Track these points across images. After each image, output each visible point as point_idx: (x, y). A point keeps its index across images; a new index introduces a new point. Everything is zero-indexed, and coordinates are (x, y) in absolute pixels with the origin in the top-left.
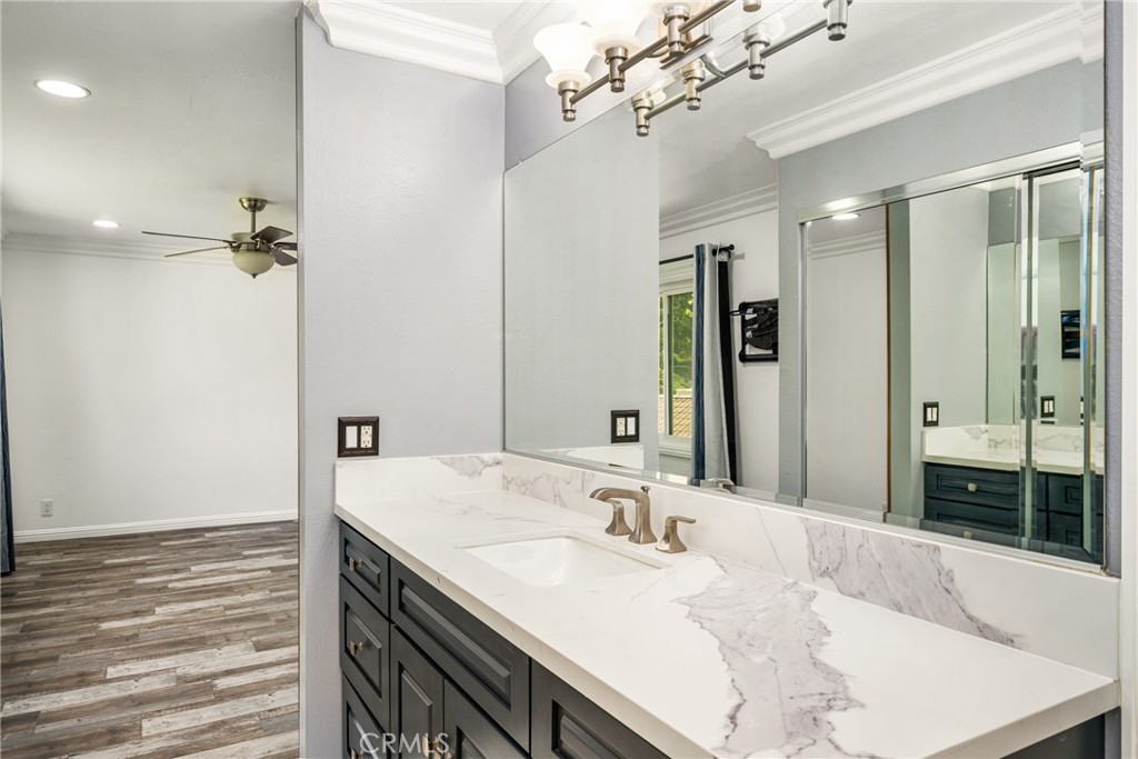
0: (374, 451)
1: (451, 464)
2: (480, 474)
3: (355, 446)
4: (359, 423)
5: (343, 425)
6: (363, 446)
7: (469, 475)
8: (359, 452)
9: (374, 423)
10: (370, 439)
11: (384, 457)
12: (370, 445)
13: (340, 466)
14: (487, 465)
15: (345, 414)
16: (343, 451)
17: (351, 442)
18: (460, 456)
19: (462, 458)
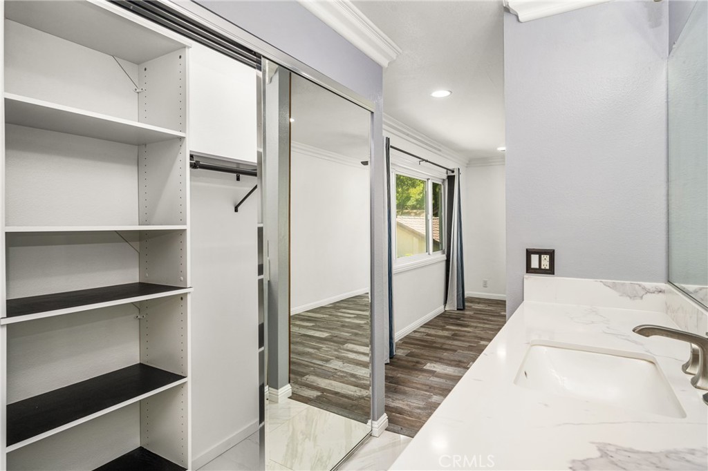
0: (551, 271)
1: (614, 287)
2: (642, 297)
3: (537, 267)
4: (540, 253)
5: (529, 253)
6: (543, 267)
7: (631, 298)
8: (539, 271)
9: (551, 254)
10: (548, 263)
11: (557, 276)
12: (548, 268)
13: (527, 279)
14: (648, 292)
15: (531, 247)
16: (529, 270)
17: (535, 264)
18: (622, 282)
19: (623, 284)
